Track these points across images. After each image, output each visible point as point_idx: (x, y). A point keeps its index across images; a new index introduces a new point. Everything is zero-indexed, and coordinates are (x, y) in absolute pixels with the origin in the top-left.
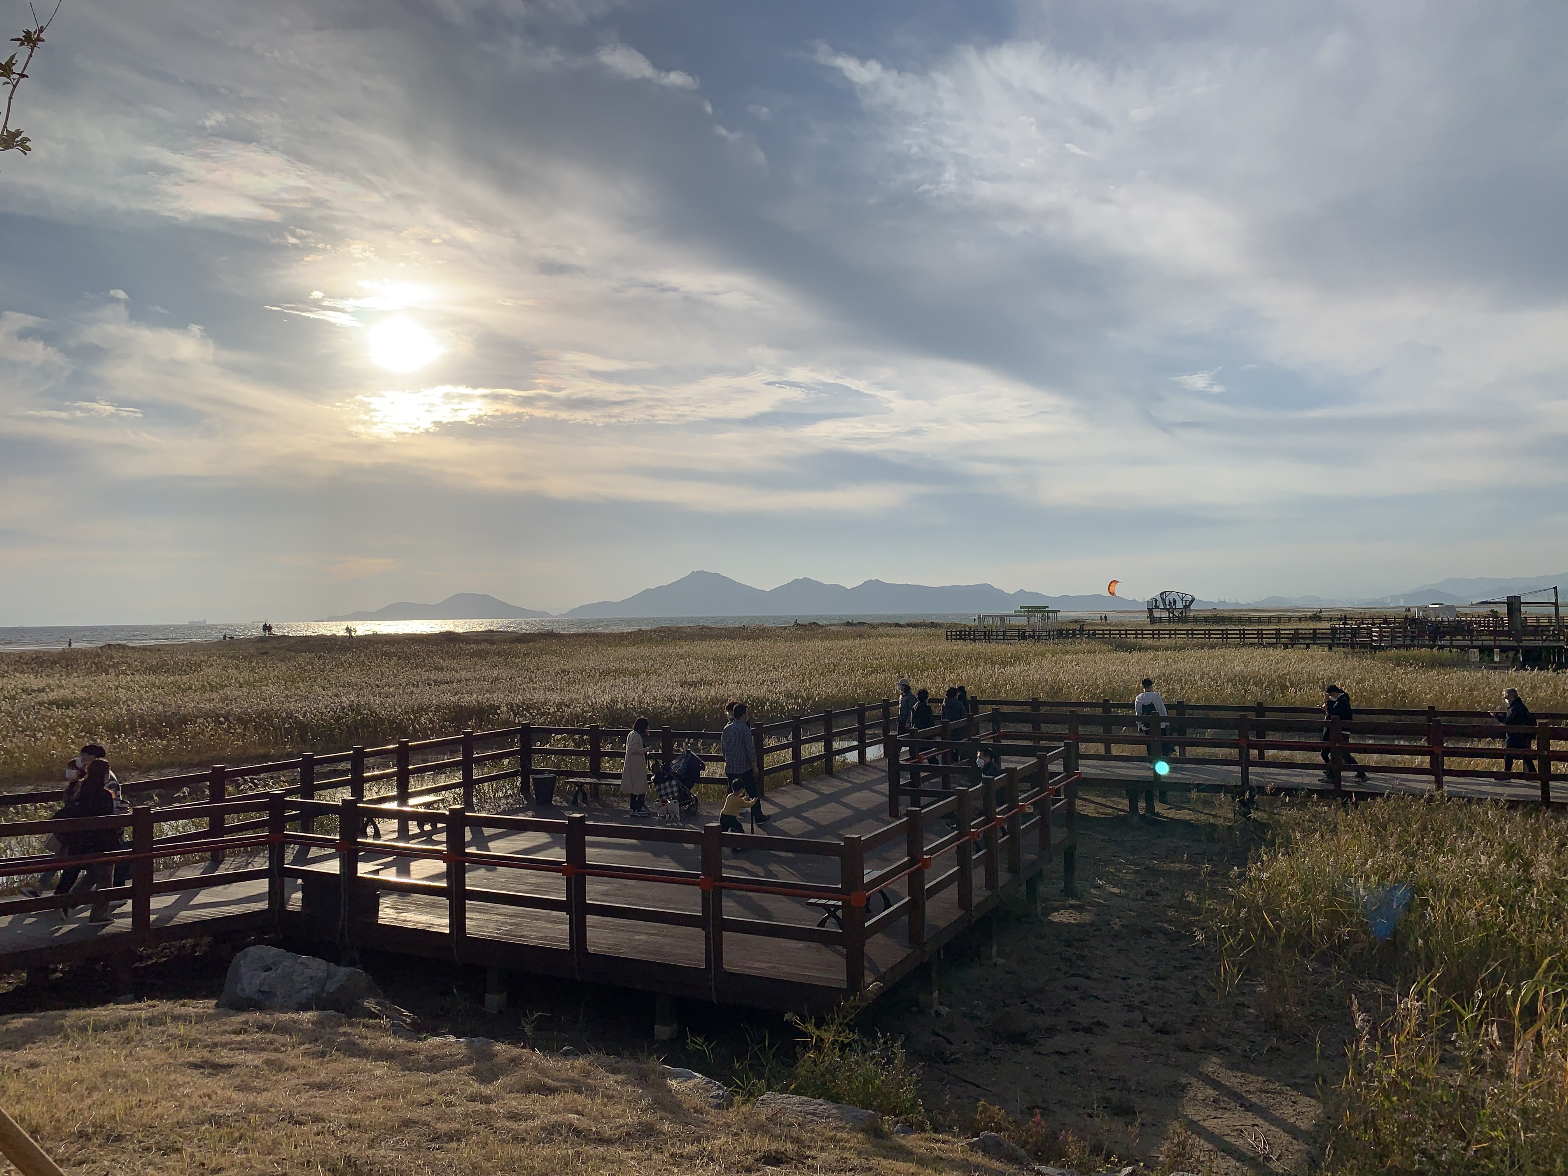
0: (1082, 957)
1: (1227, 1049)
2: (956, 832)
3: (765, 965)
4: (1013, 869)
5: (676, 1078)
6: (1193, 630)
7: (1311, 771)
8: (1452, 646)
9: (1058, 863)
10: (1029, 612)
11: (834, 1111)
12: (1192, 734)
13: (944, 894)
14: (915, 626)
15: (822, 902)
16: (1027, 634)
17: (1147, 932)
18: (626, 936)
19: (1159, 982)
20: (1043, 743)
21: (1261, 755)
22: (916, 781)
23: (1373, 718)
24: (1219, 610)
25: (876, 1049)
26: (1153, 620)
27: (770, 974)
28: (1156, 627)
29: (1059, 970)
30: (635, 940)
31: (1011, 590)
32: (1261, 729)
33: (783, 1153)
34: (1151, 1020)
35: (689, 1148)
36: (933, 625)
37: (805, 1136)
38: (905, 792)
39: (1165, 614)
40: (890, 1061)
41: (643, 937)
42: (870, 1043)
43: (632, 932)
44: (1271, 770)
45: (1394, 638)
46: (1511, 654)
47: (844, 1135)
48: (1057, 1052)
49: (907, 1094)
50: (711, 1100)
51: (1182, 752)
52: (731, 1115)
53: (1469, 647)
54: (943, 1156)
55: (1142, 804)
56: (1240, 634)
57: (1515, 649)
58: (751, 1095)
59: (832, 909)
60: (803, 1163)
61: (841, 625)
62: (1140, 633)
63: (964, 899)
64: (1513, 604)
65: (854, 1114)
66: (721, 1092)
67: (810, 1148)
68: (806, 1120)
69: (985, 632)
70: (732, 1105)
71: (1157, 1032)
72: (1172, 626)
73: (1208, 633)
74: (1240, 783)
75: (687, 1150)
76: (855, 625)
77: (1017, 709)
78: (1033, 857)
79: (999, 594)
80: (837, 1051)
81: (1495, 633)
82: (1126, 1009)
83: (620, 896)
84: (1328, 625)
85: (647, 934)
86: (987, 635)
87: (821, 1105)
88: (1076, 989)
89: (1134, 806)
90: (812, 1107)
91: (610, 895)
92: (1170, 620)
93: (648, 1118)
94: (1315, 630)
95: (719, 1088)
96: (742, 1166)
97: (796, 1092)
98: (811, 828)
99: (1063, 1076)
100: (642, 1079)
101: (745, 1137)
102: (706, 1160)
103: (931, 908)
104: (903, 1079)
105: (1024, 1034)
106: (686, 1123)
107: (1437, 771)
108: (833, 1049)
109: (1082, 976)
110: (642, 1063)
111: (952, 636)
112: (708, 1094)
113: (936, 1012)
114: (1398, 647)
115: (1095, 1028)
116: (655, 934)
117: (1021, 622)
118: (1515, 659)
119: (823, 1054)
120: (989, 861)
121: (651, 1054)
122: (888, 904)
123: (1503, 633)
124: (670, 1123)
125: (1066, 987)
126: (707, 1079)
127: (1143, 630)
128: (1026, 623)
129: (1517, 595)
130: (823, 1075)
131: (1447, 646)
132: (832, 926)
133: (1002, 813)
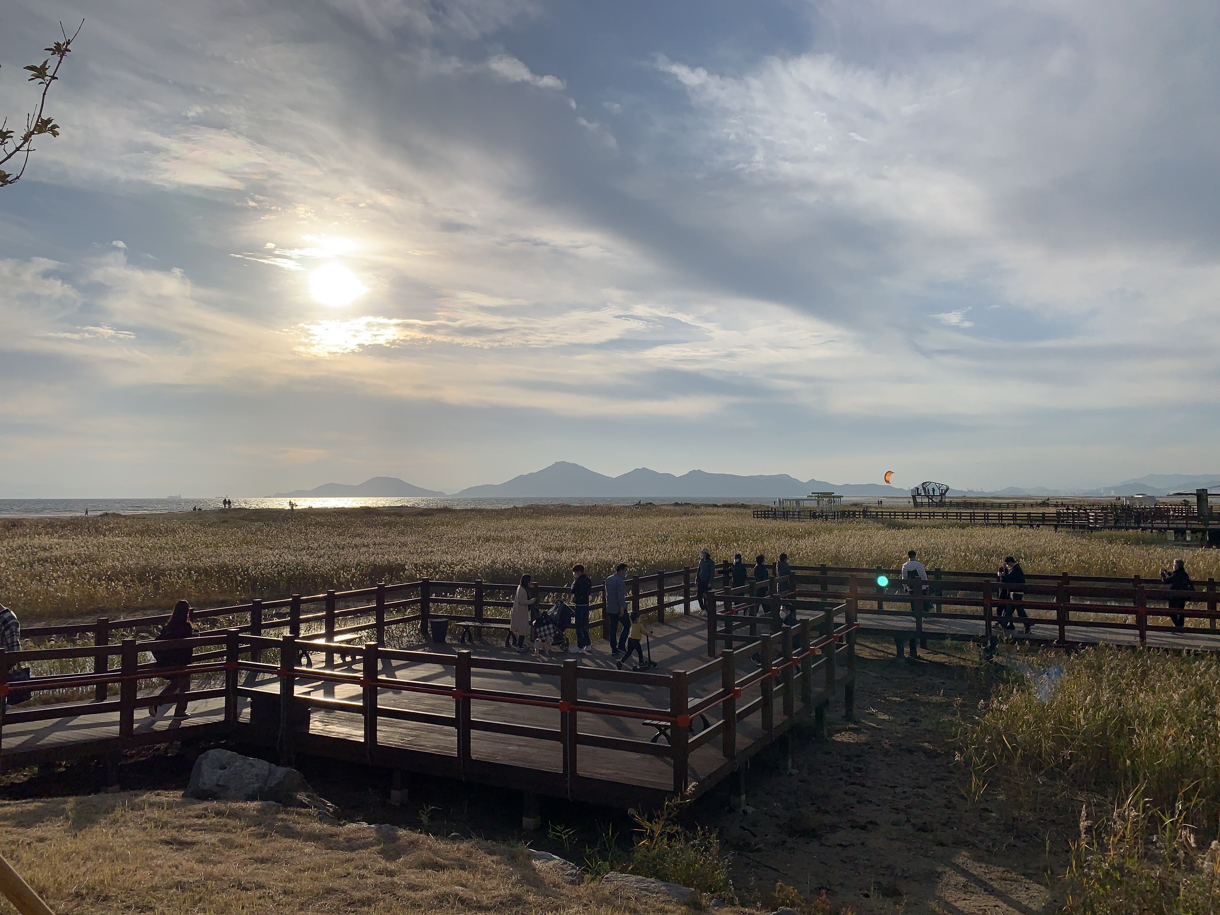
0: (860, 770)
1: (974, 845)
2: (760, 669)
3: (612, 772)
4: (805, 699)
5: (539, 860)
6: (947, 513)
8: (1152, 528)
9: (841, 695)
10: (818, 497)
11: (663, 888)
12: (947, 594)
13: (750, 718)
14: (729, 506)
15: (654, 722)
16: (817, 514)
17: (910, 751)
18: (501, 746)
19: (920, 790)
20: (829, 600)
22: (729, 629)
24: (968, 498)
25: (696, 839)
26: (916, 504)
27: (616, 779)
28: (918, 510)
29: (841, 779)
30: (507, 750)
31: (804, 479)
34: (913, 821)
36: (743, 506)
37: (640, 907)
38: (721, 637)
39: (926, 500)
40: (707, 849)
41: (514, 748)
42: (691, 835)
43: (506, 743)
45: (1106, 521)
46: (1199, 535)
47: (671, 907)
48: (838, 845)
49: (721, 876)
50: (566, 877)
51: (939, 609)
52: (582, 890)
53: (1166, 529)
55: (907, 649)
56: (971, 516)
57: (1203, 531)
58: (597, 874)
59: (663, 728)
61: (671, 505)
62: (906, 514)
63: (767, 722)
64: (1202, 495)
65: (679, 891)
66: (574, 871)
68: (641, 895)
69: (784, 512)
70: (583, 882)
71: (918, 830)
72: (932, 510)
73: (959, 516)
74: (984, 634)
76: (682, 505)
77: (809, 573)
78: (820, 689)
79: (795, 483)
80: (665, 841)
81: (1187, 518)
82: (894, 811)
83: (498, 715)
84: (1053, 510)
85: (519, 745)
86: (786, 515)
87: (652, 883)
88: (854, 794)
89: (900, 651)
90: (646, 885)
91: (489, 714)
92: (929, 505)
93: (517, 891)
94: (1044, 514)
95: (573, 868)
97: (634, 872)
99: (844, 864)
100: (512, 859)
101: (593, 908)
103: (740, 728)
104: (717, 864)
105: (813, 830)
106: (546, 895)
107: (1141, 626)
108: (662, 839)
109: (858, 784)
110: (513, 847)
111: (757, 515)
112: (564, 872)
113: (743, 811)
114: (1110, 528)
115: (869, 826)
116: (524, 746)
117: (813, 504)
118: (1203, 539)
119: (654, 842)
120: (787, 693)
121: (520, 840)
122: (707, 726)
123: (1193, 518)
124: (534, 895)
125: (846, 793)
126: (563, 861)
127: (908, 512)
128: (816, 505)
129: (1204, 488)
130: (654, 859)
131: (1149, 528)
132: (663, 742)
133: (797, 654)
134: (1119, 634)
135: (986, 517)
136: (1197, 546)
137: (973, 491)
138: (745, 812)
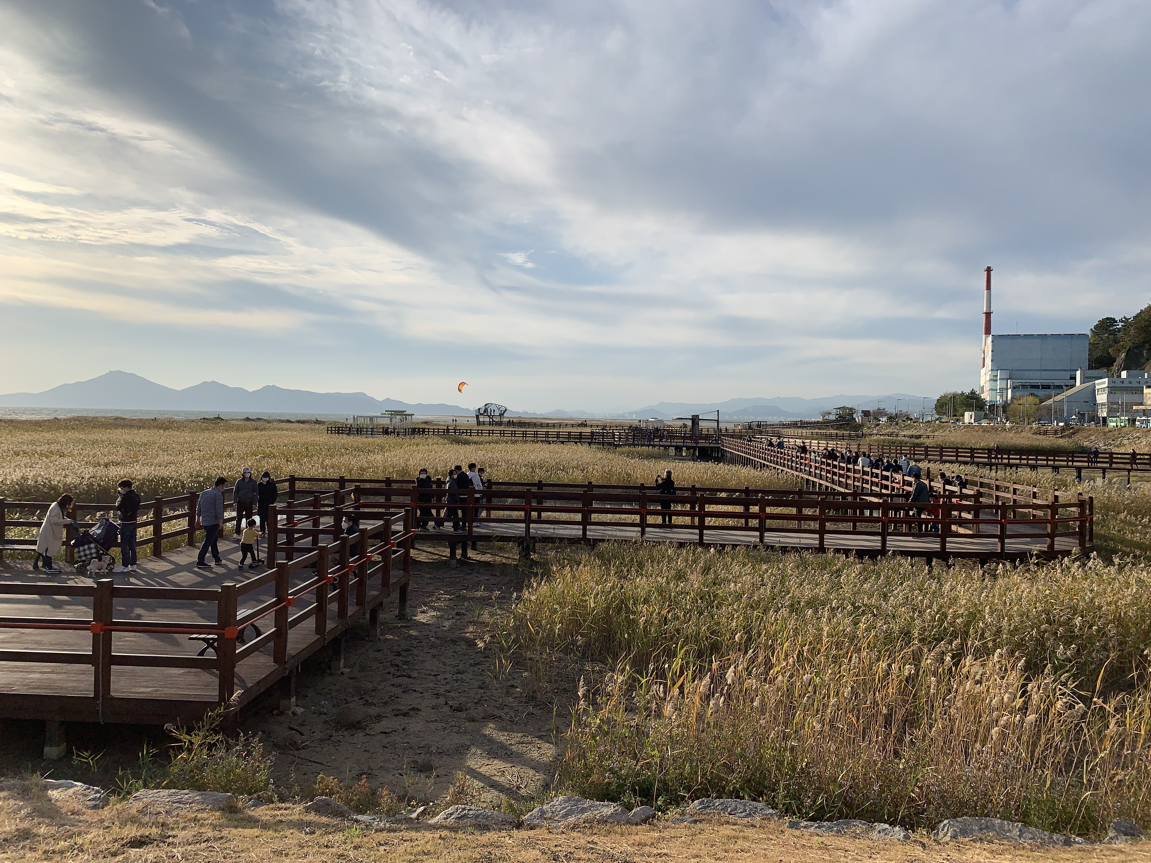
0: (406, 663)
1: (500, 717)
2: (316, 578)
3: (150, 689)
4: (360, 603)
5: (57, 789)
6: (504, 431)
7: (569, 526)
8: (660, 446)
9: (395, 596)
10: (392, 414)
11: (198, 798)
12: (495, 501)
13: (304, 624)
14: (303, 422)
15: (202, 636)
16: (390, 430)
17: (454, 642)
18: (19, 675)
19: (459, 675)
20: (392, 510)
21: (539, 516)
22: (290, 541)
23: (611, 491)
24: (523, 418)
25: (238, 745)
26: (479, 423)
27: (154, 696)
28: (480, 428)
29: (389, 673)
30: (29, 679)
31: (380, 398)
32: (541, 498)
33: (147, 837)
34: (450, 703)
35: (63, 844)
36: (317, 422)
37: (170, 820)
38: (281, 550)
39: (487, 419)
40: (249, 754)
41: (37, 676)
42: (234, 741)
43: (26, 672)
44: (544, 526)
45: (627, 439)
46: (691, 451)
47: (205, 815)
48: (382, 733)
49: (262, 776)
50: (89, 803)
51: (488, 514)
52: (106, 813)
53: (669, 446)
54: (284, 819)
55: (459, 552)
56: (523, 434)
57: (694, 448)
58: (124, 794)
59: (211, 641)
60: (164, 842)
61: (241, 420)
62: (469, 432)
63: (320, 628)
64: (695, 420)
65: (215, 798)
66: (98, 795)
67: (173, 829)
68: (173, 808)
69: (358, 429)
70: (107, 804)
71: (454, 710)
72: (491, 428)
73: (513, 434)
74: (524, 535)
75: (59, 846)
76: (253, 420)
77: (377, 485)
78: (376, 593)
79: (371, 401)
80: (205, 751)
81: (684, 438)
82: (435, 697)
83: (17, 642)
84: (588, 430)
85: (41, 673)
86: (359, 431)
87: (186, 794)
88: (400, 686)
89: (453, 553)
90: (179, 797)
91: (7, 642)
92: (490, 424)
93: (26, 824)
94: (581, 433)
95: (97, 792)
96: (109, 852)
97: (167, 787)
98: (200, 579)
99: (385, 749)
100: (24, 793)
101: (116, 829)
102: (76, 852)
103: (292, 635)
104: (258, 766)
105: (359, 722)
106: (61, 825)
107: (643, 525)
108: (202, 749)
109: (405, 676)
110: (27, 779)
111: (331, 430)
112: (85, 798)
113: (293, 712)
114: (629, 445)
115: (411, 713)
116: (50, 673)
117: (386, 422)
118: (694, 454)
119: (193, 754)
120: (341, 599)
121: (34, 772)
122: (259, 634)
123: (687, 438)
124: (47, 826)
125: (393, 685)
126: (86, 786)
127: (471, 430)
128: (389, 422)
129: (697, 414)
130: (192, 771)
131: (657, 445)
132: (211, 654)
133: (354, 562)
134: (627, 531)
135: (536, 434)
136: (690, 460)
137: (527, 412)
138: (294, 714)
